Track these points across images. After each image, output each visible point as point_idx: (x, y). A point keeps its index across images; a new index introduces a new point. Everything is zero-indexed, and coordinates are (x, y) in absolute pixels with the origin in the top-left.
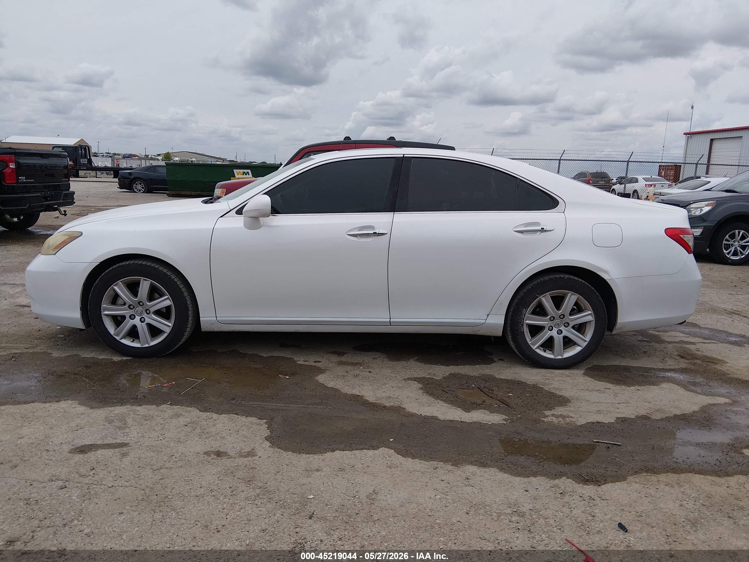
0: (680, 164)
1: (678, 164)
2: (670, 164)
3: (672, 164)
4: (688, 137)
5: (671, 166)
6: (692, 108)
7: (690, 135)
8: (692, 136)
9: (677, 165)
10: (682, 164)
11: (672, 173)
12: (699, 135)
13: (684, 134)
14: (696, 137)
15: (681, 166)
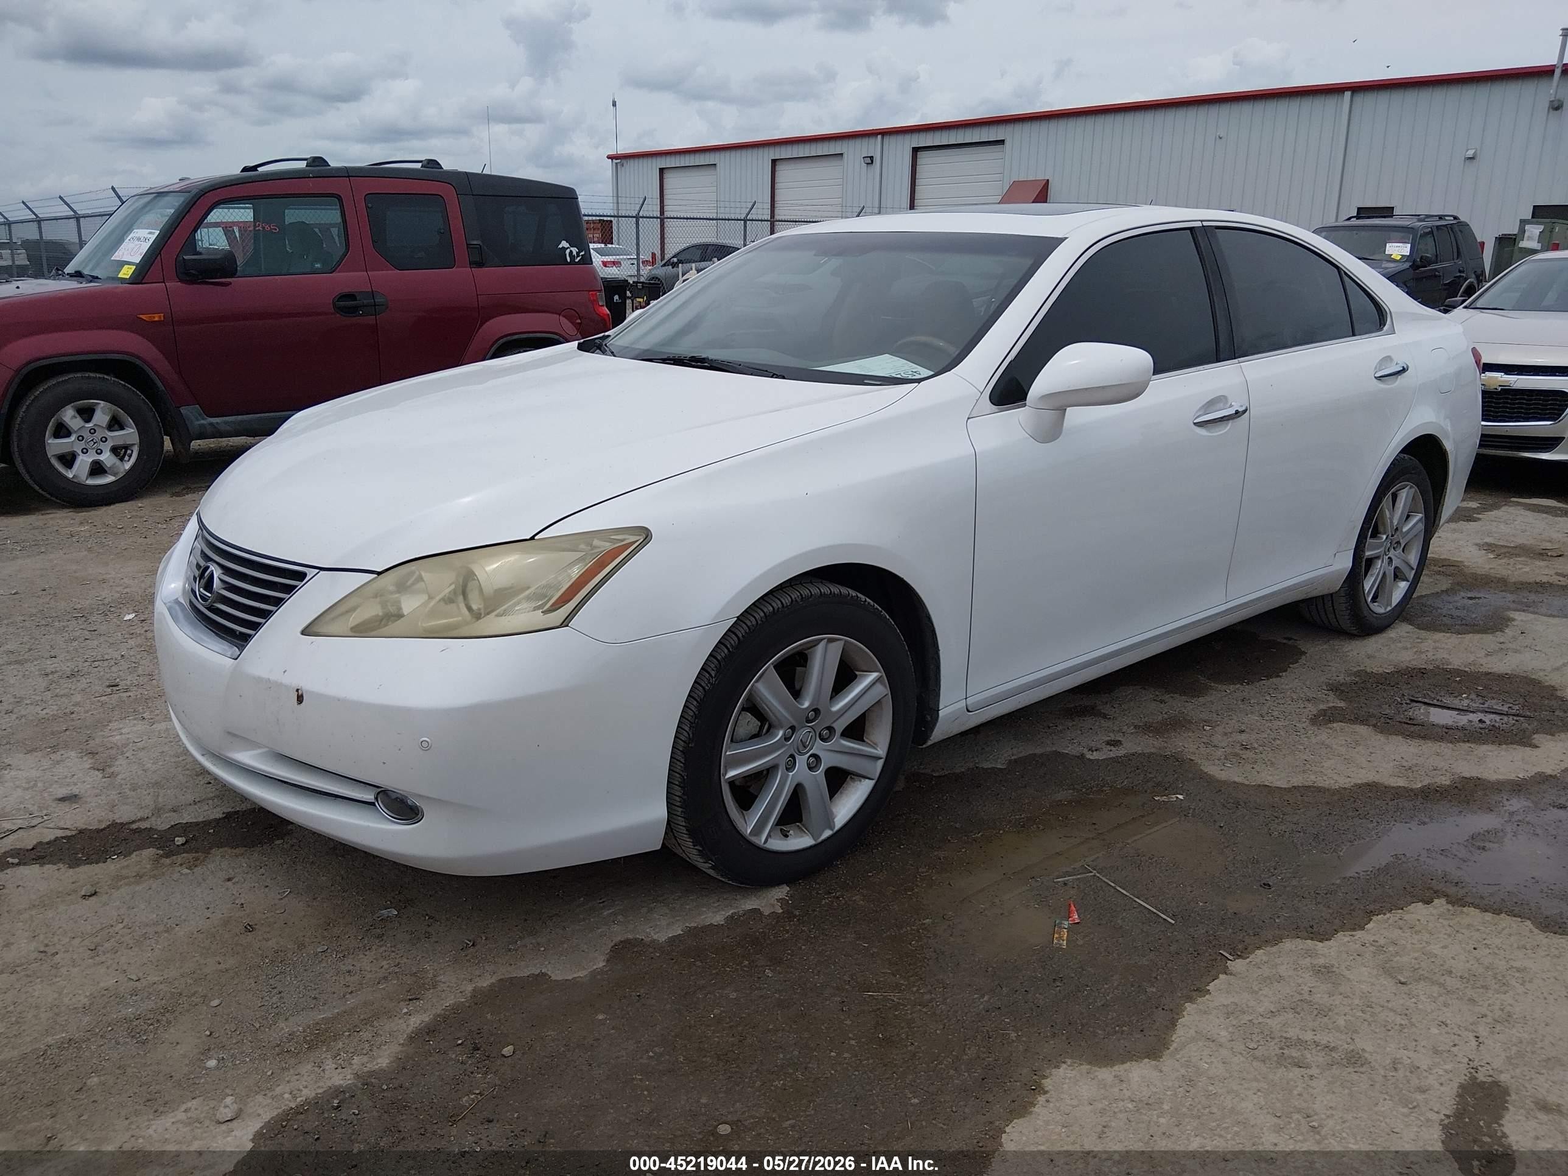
0: (609, 219)
1: (605, 219)
2: (590, 218)
3: (594, 218)
4: (616, 164)
5: (594, 222)
6: (614, 104)
7: (618, 159)
8: (624, 161)
9: (604, 221)
10: (612, 219)
11: (598, 235)
12: (641, 160)
13: (609, 157)
14: (632, 164)
15: (611, 221)
